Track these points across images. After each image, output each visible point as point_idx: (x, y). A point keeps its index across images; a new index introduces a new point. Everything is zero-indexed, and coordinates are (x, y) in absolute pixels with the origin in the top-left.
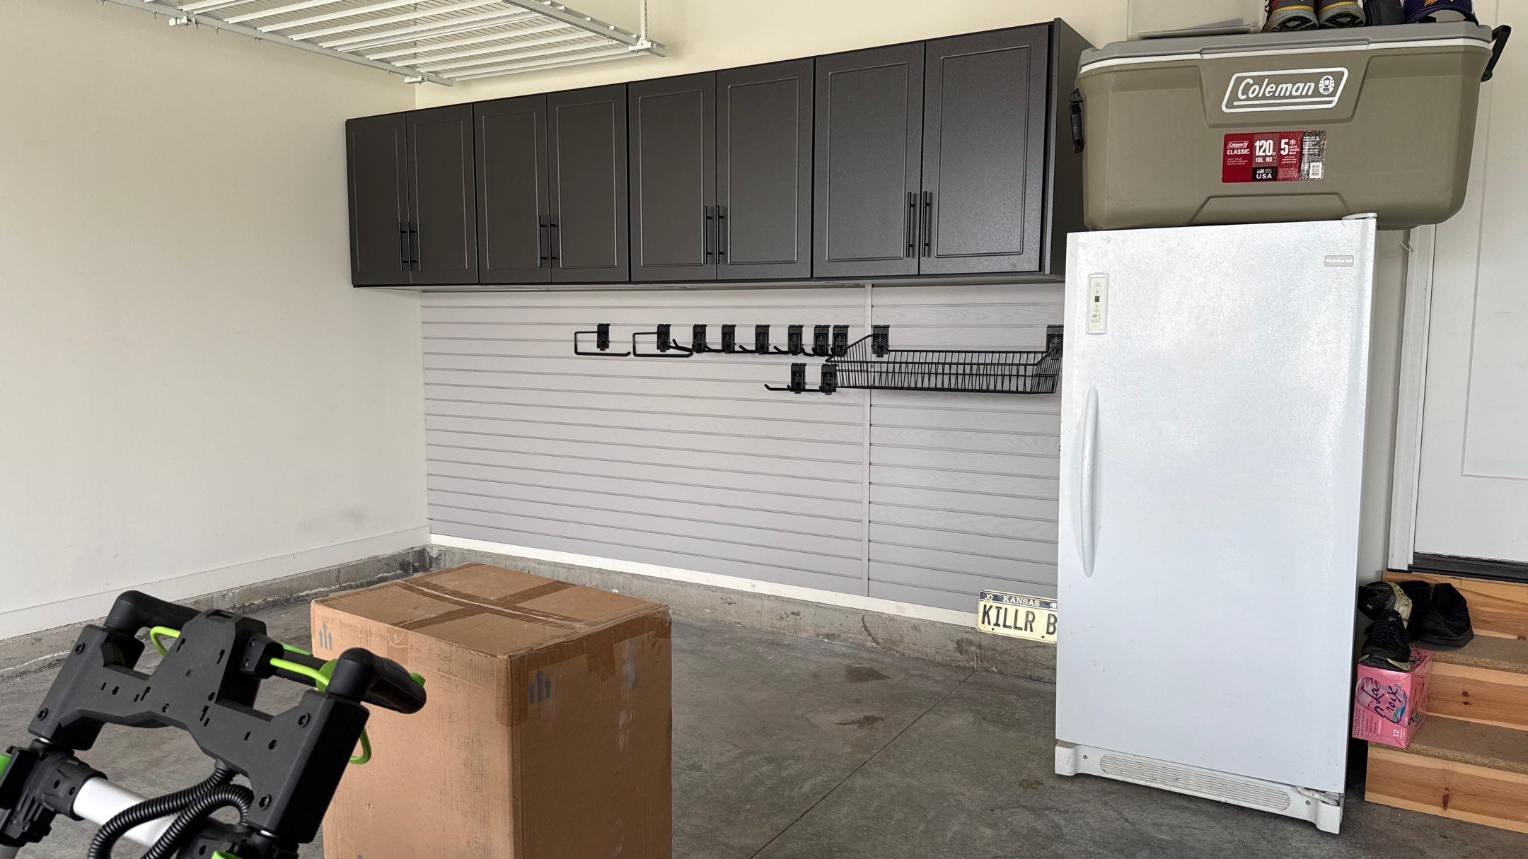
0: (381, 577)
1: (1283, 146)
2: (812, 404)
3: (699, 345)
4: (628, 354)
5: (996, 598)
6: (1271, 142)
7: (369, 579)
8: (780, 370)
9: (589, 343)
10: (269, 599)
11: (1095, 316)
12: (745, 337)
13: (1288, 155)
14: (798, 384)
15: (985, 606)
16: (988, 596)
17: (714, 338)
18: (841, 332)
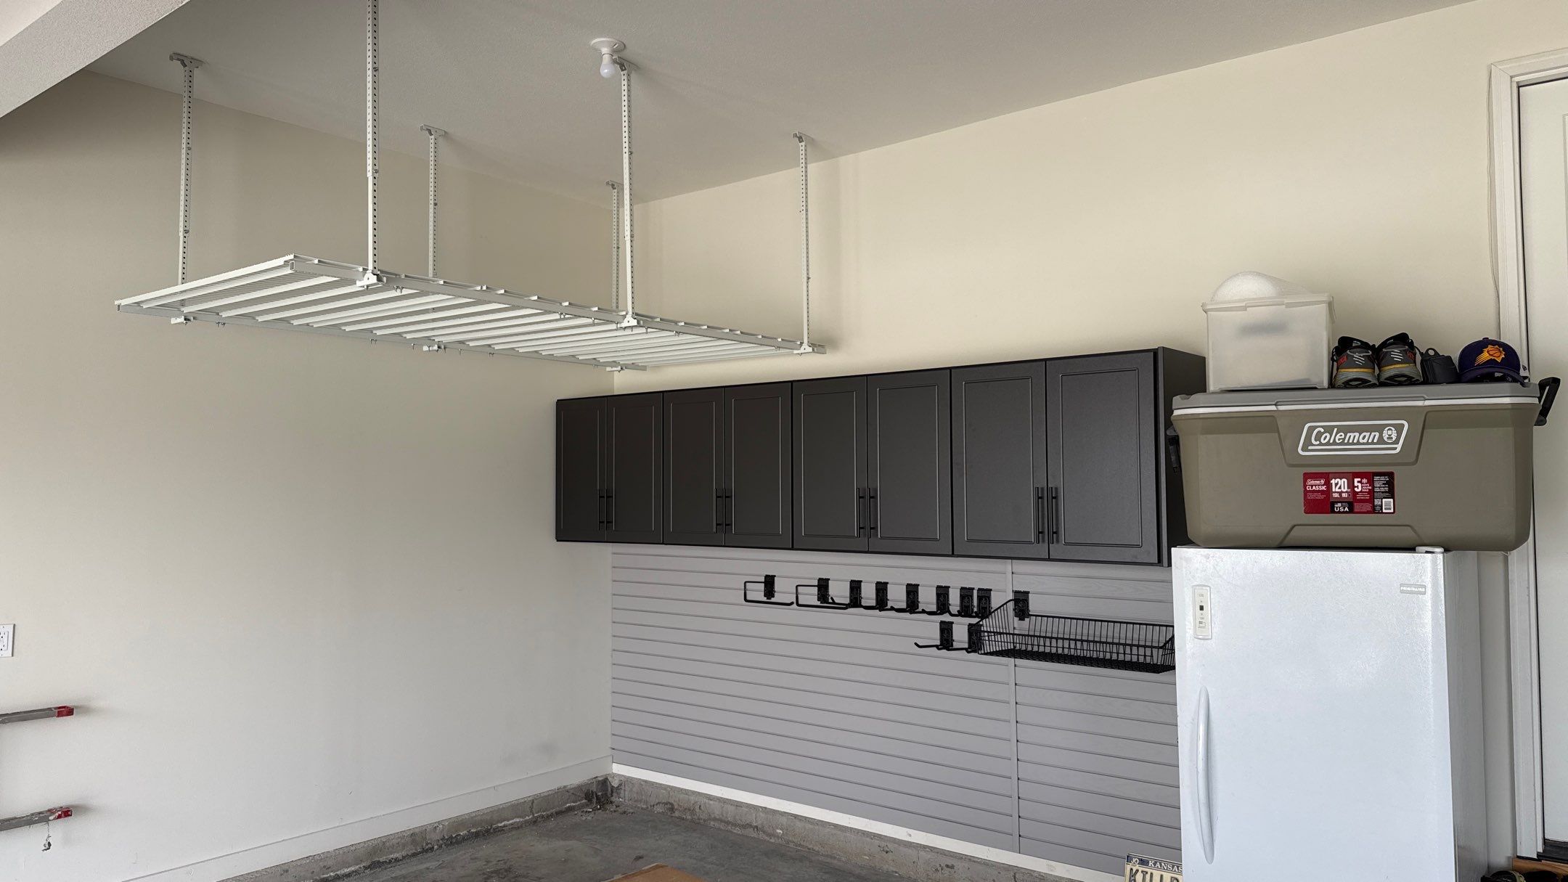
0: (569, 807)
1: (1356, 484)
2: (960, 662)
3: (855, 601)
4: (792, 603)
5: (1143, 862)
6: (1346, 480)
7: (558, 809)
8: (929, 628)
9: (758, 592)
10: (472, 830)
11: (1200, 623)
12: (897, 596)
13: (1361, 492)
14: (946, 642)
15: (1132, 869)
16: (1134, 860)
17: (868, 594)
18: (985, 595)
